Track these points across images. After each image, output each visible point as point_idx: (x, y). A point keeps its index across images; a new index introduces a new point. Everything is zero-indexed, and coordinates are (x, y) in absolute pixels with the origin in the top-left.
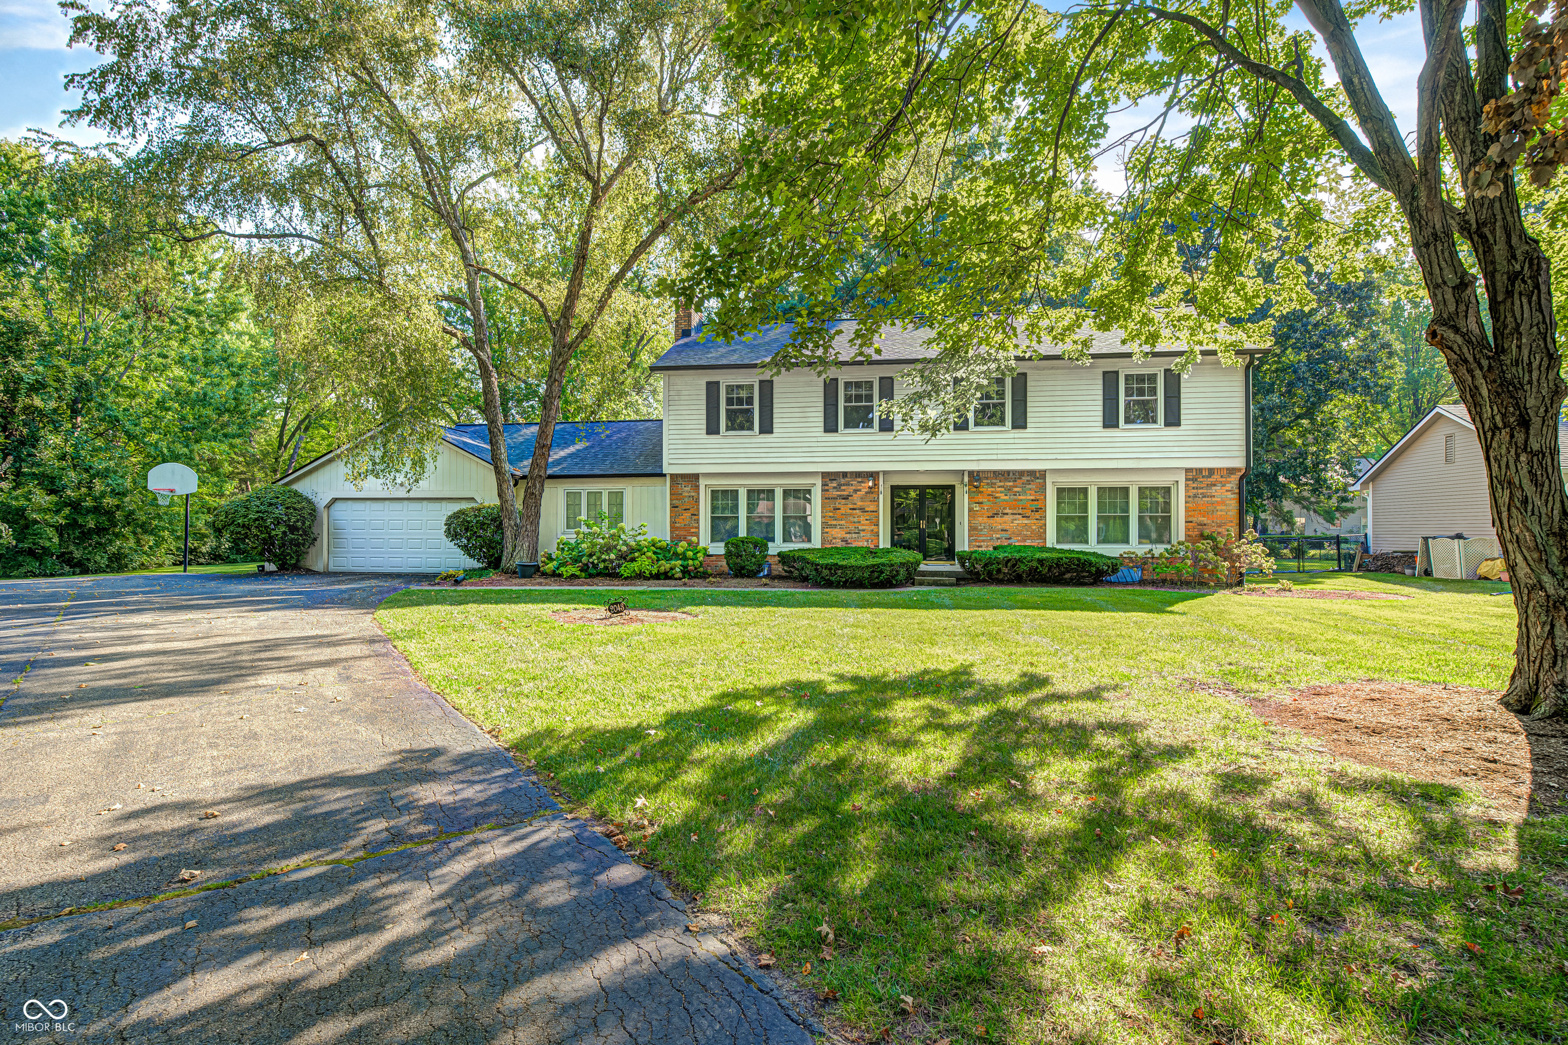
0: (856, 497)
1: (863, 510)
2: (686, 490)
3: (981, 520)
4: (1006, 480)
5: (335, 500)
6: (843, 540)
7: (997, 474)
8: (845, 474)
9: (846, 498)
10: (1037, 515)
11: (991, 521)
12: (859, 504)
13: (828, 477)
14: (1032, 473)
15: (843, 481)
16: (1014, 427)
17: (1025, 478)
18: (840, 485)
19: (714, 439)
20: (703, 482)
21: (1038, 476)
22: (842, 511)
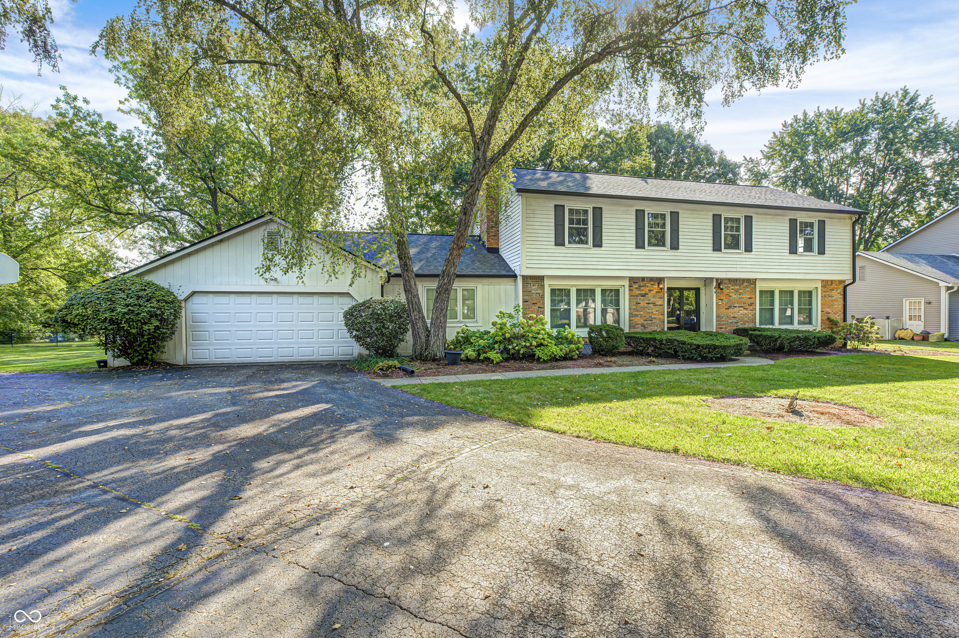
0: (650, 295)
1: (654, 304)
2: (534, 288)
3: (723, 310)
4: (736, 285)
5: (194, 293)
6: (643, 325)
7: (730, 280)
8: (643, 279)
9: (644, 296)
10: (751, 308)
11: (728, 311)
12: (652, 300)
13: (633, 281)
14: (748, 280)
15: (642, 284)
16: (746, 251)
17: (745, 284)
18: (640, 286)
19: (560, 249)
20: (547, 283)
21: (752, 282)
22: (642, 305)
